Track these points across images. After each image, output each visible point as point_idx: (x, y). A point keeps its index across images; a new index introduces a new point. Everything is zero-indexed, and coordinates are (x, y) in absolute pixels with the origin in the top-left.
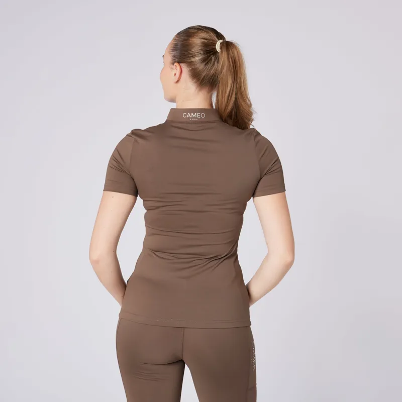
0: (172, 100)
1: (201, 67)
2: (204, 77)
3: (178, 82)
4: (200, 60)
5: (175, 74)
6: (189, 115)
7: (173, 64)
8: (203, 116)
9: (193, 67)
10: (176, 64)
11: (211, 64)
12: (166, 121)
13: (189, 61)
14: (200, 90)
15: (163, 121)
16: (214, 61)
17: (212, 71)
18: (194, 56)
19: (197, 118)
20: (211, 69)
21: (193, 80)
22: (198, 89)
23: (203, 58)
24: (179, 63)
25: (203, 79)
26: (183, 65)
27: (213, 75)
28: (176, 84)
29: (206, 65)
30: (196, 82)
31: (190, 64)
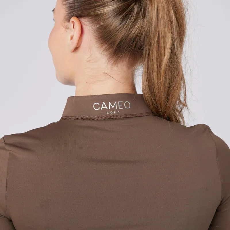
0: (69, 82)
1: (115, 22)
2: (121, 41)
3: (76, 49)
4: (114, 10)
5: (72, 38)
6: (104, 106)
7: (69, 20)
8: (127, 105)
9: (102, 24)
10: (73, 19)
11: (133, 18)
12: (62, 118)
13: (96, 13)
14: (115, 62)
15: (56, 118)
16: (138, 13)
17: (135, 31)
18: (103, 5)
19: (118, 109)
20: (133, 26)
21: (102, 46)
22: (111, 62)
23: (119, 8)
24: (79, 17)
25: (118, 44)
26: (85, 21)
27: (136, 36)
28: (73, 54)
29: (123, 19)
30: (107, 50)
31: (97, 18)
